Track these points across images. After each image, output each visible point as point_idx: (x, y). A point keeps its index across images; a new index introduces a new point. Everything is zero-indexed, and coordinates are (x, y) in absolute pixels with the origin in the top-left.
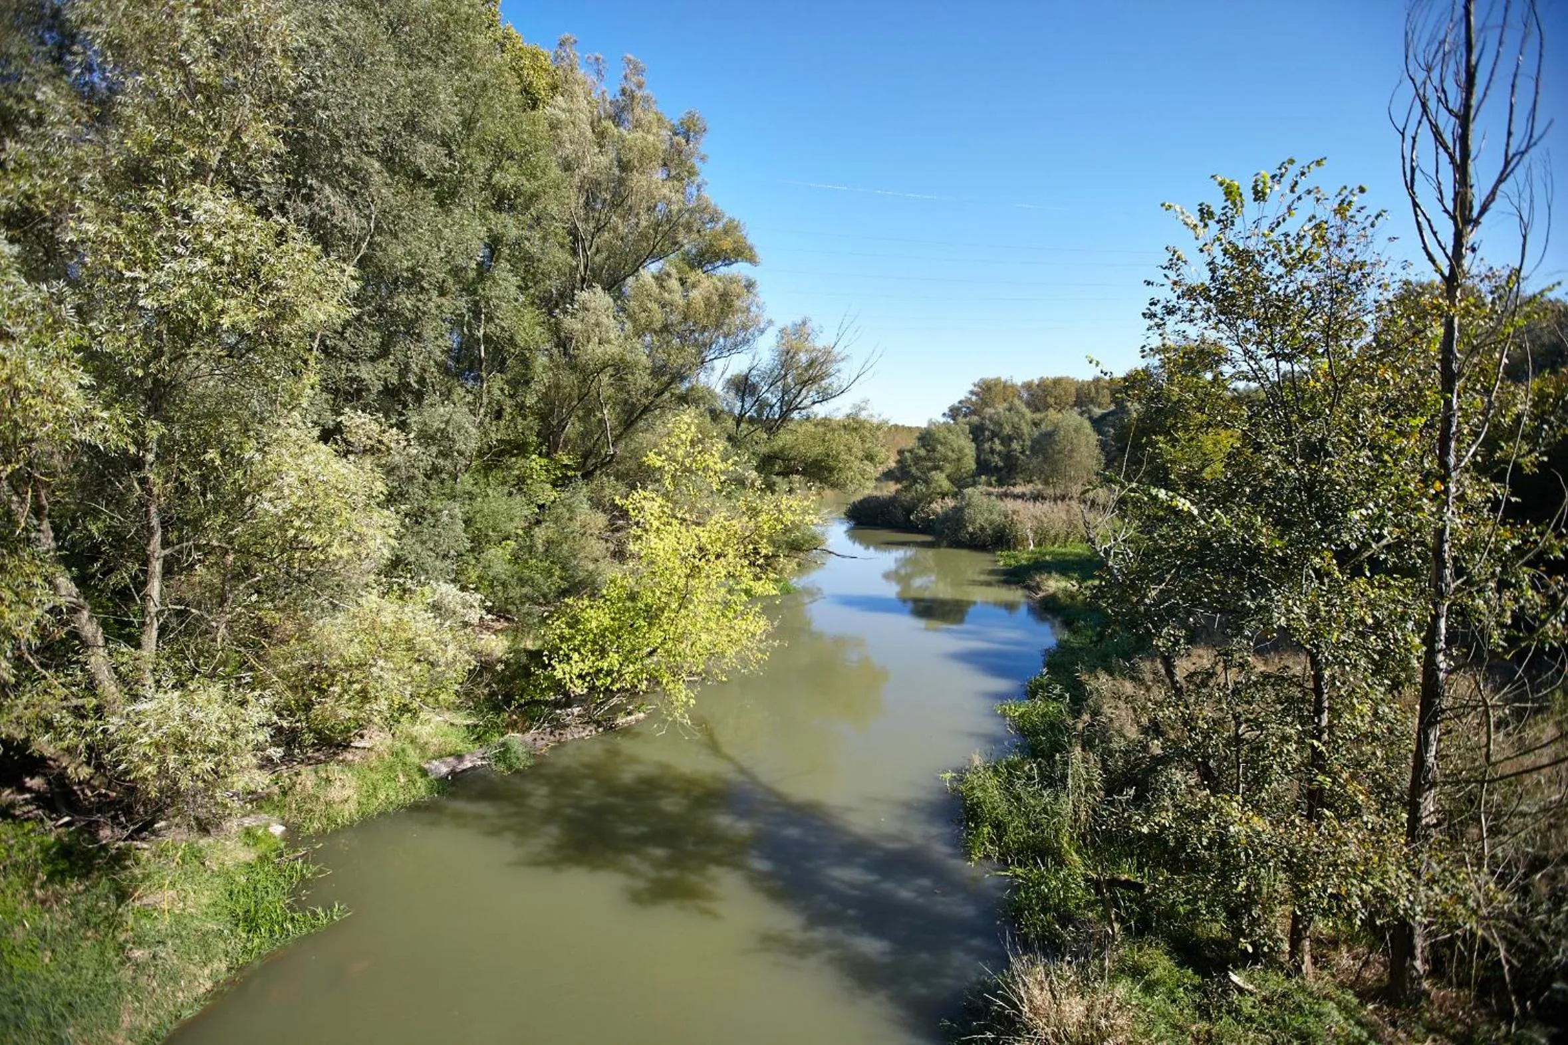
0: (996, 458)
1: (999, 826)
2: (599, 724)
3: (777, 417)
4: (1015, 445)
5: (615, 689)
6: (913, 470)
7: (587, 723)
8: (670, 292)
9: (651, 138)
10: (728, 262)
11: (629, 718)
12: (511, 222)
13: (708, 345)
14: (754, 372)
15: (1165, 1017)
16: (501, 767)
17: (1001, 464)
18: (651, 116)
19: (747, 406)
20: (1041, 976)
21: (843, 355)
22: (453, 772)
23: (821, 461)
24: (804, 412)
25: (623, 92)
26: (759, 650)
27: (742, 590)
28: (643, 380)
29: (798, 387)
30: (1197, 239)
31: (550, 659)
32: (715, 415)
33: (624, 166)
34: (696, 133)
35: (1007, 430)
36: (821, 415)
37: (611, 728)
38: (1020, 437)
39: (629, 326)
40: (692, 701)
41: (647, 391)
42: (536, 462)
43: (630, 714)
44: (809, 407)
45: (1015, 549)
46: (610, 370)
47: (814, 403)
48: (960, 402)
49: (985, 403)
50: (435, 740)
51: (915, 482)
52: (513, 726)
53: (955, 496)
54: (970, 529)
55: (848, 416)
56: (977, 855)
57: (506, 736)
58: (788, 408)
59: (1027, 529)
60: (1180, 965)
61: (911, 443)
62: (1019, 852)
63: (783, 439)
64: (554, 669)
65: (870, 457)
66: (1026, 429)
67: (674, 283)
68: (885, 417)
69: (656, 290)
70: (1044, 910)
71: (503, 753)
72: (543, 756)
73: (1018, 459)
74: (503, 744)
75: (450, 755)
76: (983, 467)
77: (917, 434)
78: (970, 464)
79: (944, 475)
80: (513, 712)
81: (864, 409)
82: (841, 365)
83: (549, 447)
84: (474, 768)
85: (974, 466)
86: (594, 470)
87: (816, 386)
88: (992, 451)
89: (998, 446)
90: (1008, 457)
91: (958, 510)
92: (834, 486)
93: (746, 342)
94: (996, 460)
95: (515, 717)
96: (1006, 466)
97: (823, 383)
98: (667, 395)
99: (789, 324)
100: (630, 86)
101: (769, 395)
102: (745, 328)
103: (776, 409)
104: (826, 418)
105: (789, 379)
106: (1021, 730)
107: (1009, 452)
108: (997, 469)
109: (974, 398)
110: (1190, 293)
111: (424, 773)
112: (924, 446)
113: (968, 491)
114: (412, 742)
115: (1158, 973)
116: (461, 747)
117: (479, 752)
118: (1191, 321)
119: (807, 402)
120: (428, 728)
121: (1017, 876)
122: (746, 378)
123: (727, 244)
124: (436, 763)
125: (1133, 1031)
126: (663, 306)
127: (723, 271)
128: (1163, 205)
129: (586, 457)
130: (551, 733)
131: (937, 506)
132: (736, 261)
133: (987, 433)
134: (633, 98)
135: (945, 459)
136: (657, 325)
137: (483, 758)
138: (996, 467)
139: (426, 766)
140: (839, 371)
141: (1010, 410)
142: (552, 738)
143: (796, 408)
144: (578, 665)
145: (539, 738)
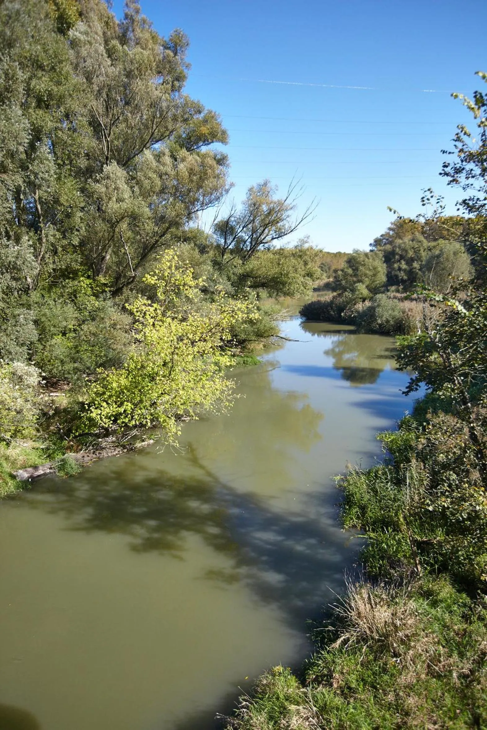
0: (402, 274)
1: (363, 508)
2: (124, 447)
3: (248, 249)
4: (416, 265)
5: (131, 425)
6: (343, 282)
7: (117, 446)
8: (164, 165)
9: (146, 53)
10: (206, 142)
11: (143, 443)
12: (48, 118)
13: (193, 202)
14: (232, 219)
15: (439, 620)
16: (62, 474)
17: (405, 277)
18: (147, 35)
19: (229, 242)
20: (365, 596)
21: (291, 206)
22: (31, 477)
23: (277, 278)
24: (266, 245)
25: (126, 16)
26: (228, 400)
27: (213, 363)
28: (150, 227)
29: (262, 229)
30: (475, 118)
31: (89, 406)
32: (203, 250)
33: (129, 74)
34: (181, 47)
35: (411, 254)
36: (278, 247)
37: (132, 449)
38: (419, 259)
39: (136, 189)
40: (179, 433)
41: (155, 233)
42: (84, 282)
43: (143, 441)
44: (270, 241)
45: (408, 334)
46: (127, 220)
47: (273, 239)
48: (382, 236)
49: (398, 235)
50: (20, 458)
51: (345, 290)
52: (70, 448)
53: (371, 299)
54: (379, 321)
55: (296, 247)
56: (348, 524)
57: (66, 455)
58: (256, 242)
59: (417, 321)
60: (459, 591)
61: (342, 264)
62: (374, 523)
63: (253, 264)
64: (92, 412)
65: (309, 274)
66: (424, 255)
67: (167, 159)
68: (320, 247)
69: (154, 164)
70: (382, 558)
71: (63, 465)
72: (88, 467)
73: (417, 273)
74: (63, 460)
75: (31, 466)
76: (392, 280)
77: (346, 259)
78: (382, 278)
79: (364, 286)
80: (72, 441)
81: (306, 242)
82: (289, 212)
83: (93, 272)
84: (45, 474)
85: (384, 279)
86: (123, 287)
87: (274, 228)
88: (400, 269)
89: (404, 266)
90: (411, 273)
91: (372, 310)
92: (286, 294)
93: (218, 199)
94: (402, 275)
95: (72, 443)
96: (409, 279)
97: (279, 225)
98: (168, 236)
99: (255, 185)
100: (131, 12)
101: (243, 234)
102: (216, 189)
103: (248, 243)
104: (281, 249)
105: (257, 223)
106: (391, 451)
107: (411, 270)
108: (403, 282)
109: (391, 233)
110: (470, 157)
111: (13, 477)
112: (350, 267)
113: (379, 296)
114: (6, 459)
115: (442, 595)
116: (38, 461)
117: (48, 464)
118: (473, 177)
119: (268, 238)
120: (18, 451)
121: (371, 538)
122: (227, 222)
123: (204, 130)
124: (21, 471)
125: (417, 627)
126: (161, 177)
127: (204, 149)
128: (452, 95)
129: (117, 279)
130: (94, 453)
131: (360, 307)
132: (213, 142)
133: (397, 257)
134: (133, 21)
135: (366, 275)
136: (157, 189)
137: (51, 468)
138: (402, 279)
139: (15, 473)
140: (288, 216)
141: (413, 240)
142: (94, 456)
143: (261, 242)
144: (107, 410)
145: (86, 455)
